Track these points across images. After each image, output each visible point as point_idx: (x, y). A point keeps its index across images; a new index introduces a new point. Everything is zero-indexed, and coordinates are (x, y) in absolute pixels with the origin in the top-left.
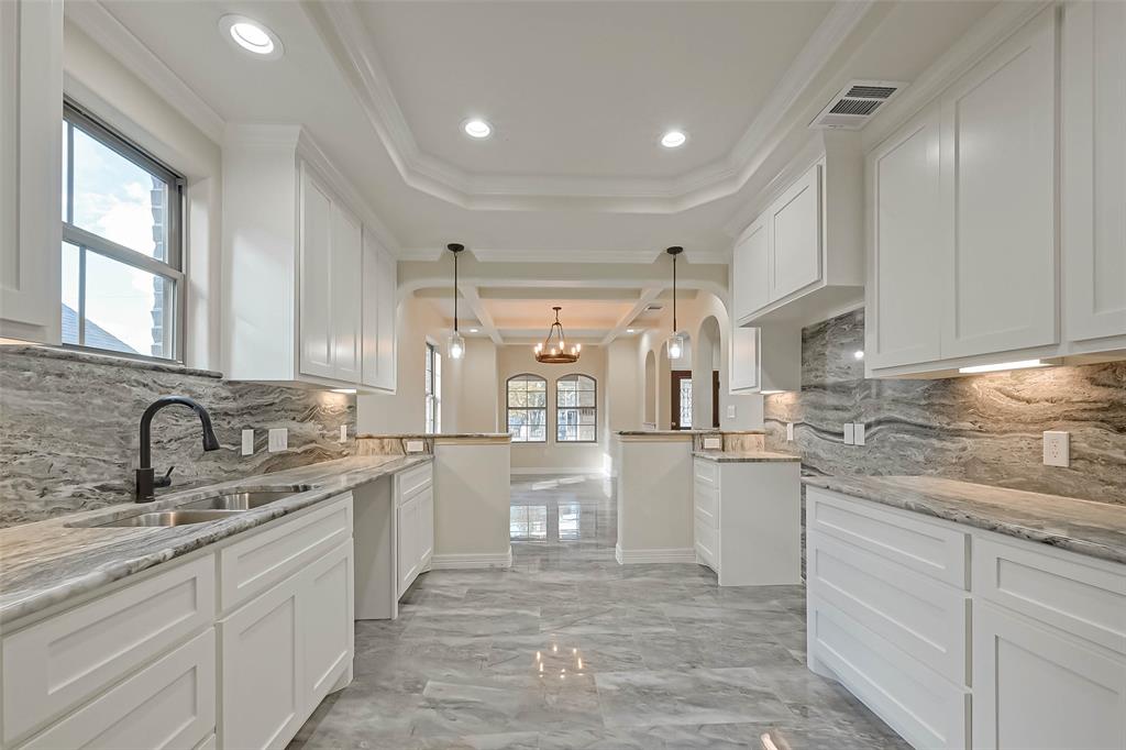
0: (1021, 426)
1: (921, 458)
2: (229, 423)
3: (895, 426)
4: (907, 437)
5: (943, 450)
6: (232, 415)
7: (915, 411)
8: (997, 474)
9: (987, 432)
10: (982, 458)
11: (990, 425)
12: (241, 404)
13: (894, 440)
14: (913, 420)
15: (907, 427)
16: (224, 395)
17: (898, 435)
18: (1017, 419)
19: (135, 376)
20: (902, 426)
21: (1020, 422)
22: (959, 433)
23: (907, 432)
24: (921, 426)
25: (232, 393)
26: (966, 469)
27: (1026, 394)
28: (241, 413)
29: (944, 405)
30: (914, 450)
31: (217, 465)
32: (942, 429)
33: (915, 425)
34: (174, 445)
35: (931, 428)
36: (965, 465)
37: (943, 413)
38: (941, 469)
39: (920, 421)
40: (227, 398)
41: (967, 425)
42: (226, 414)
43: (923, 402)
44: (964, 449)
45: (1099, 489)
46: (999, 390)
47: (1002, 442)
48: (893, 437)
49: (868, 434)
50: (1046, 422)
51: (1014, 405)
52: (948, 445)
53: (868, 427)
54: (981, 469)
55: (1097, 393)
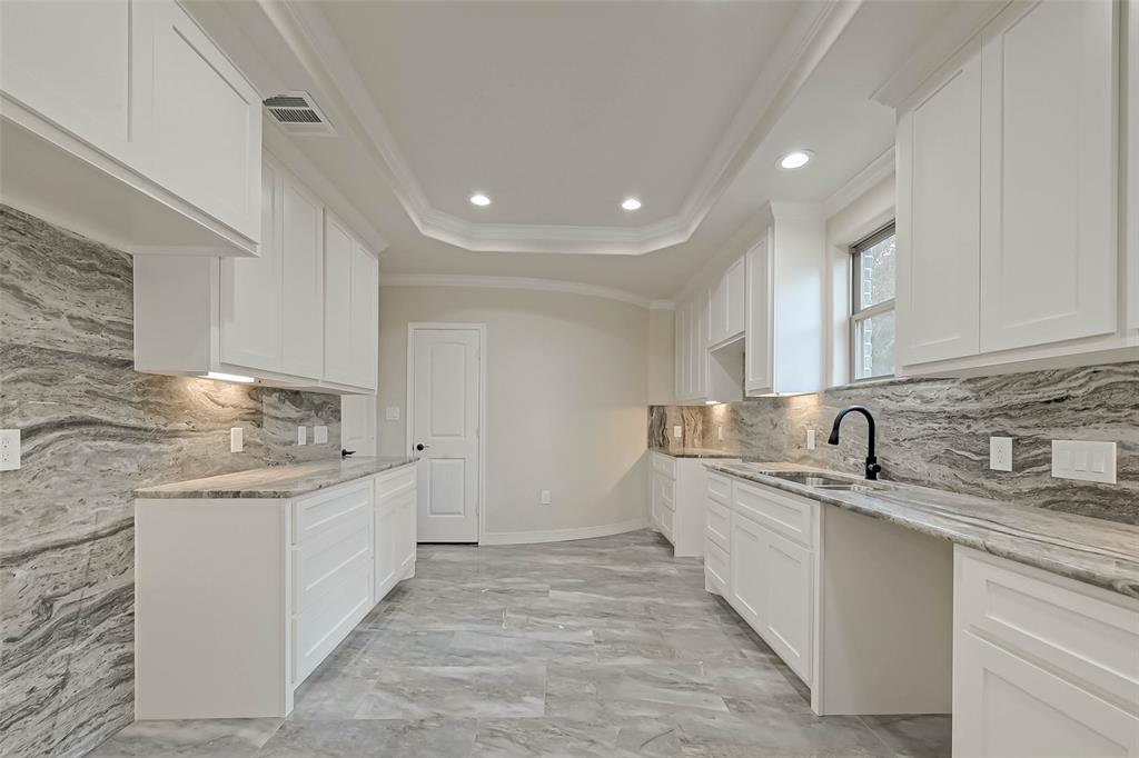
0: (219, 425)
1: (134, 469)
2: (969, 427)
3: (92, 430)
4: (113, 444)
5: (159, 454)
6: (975, 419)
7: (124, 410)
8: (206, 466)
9: (198, 431)
10: (195, 455)
11: (200, 426)
12: (988, 403)
13: (88, 450)
14: (122, 421)
15: (112, 431)
16: (961, 395)
17: (98, 443)
18: (216, 419)
19: (881, 391)
20: (103, 429)
21: (219, 422)
22: (175, 434)
23: (113, 437)
24: (134, 428)
25: (973, 391)
26: (182, 468)
27: (221, 400)
28: (988, 415)
29: (160, 404)
30: (125, 461)
31: (953, 471)
32: (158, 431)
33: (126, 427)
34: (908, 444)
35: (146, 430)
36: (181, 465)
37: (158, 413)
38: (158, 476)
39: (132, 422)
40: (966, 399)
41: (182, 426)
42: (965, 417)
43: (136, 399)
44: (180, 450)
45: (251, 463)
46: (206, 394)
47: (209, 440)
48: (86, 447)
49: (29, 446)
50: (231, 422)
51: (216, 407)
52: (165, 447)
53: (27, 434)
54: (194, 465)
55: (252, 404)
